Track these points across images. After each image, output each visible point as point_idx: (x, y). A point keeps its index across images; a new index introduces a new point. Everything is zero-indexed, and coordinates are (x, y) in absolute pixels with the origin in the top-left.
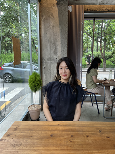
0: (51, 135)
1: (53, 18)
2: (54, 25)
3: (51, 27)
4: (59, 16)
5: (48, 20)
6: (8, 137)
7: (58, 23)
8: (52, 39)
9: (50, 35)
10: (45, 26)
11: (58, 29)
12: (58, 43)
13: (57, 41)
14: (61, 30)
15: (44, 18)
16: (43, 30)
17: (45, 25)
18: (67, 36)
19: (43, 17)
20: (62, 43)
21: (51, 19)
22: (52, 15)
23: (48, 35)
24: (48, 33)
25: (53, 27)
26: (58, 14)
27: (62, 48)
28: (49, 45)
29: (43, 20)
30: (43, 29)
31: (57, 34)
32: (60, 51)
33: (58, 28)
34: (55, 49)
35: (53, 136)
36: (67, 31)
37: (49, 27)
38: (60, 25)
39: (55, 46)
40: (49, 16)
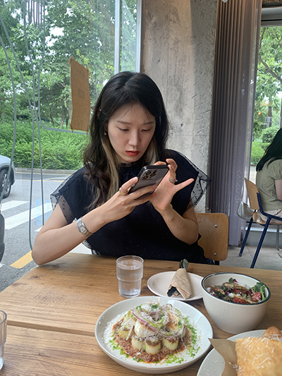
1: (178, 19)
2: (180, 38)
3: (171, 42)
4: (193, 15)
5: (164, 27)
6: (35, 280)
7: (189, 33)
8: (171, 73)
9: (168, 64)
10: (156, 42)
11: (189, 50)
12: (187, 83)
13: (185, 80)
14: (198, 52)
15: (153, 21)
16: (149, 53)
17: (155, 39)
18: (210, 66)
19: (151, 19)
20: (198, 85)
21: (171, 22)
22: (175, 13)
23: (162, 65)
24: (161, 60)
25: (177, 42)
26: (190, 9)
27: (198, 97)
29: (150, 26)
30: (150, 49)
31: (185, 60)
32: (193, 106)
33: (189, 46)
34: (180, 99)
37: (166, 45)
38: (194, 37)
39: (178, 93)
40: (167, 17)
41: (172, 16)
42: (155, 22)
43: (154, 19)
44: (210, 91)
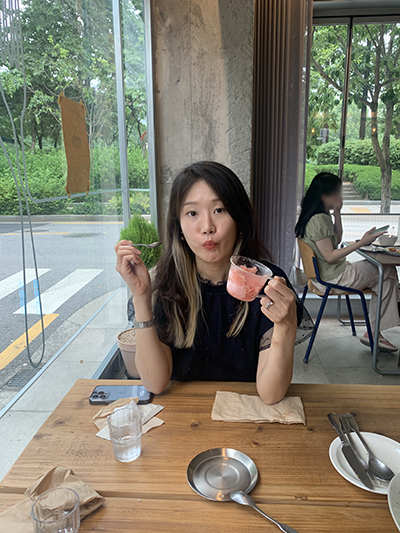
0: (194, 426)
1: (202, 21)
2: (205, 49)
3: (194, 55)
4: (222, 17)
5: (184, 33)
6: (60, 428)
7: (218, 42)
8: (196, 98)
9: (191, 85)
10: (173, 54)
11: (219, 65)
12: (217, 113)
13: (215, 107)
14: (231, 69)
15: (167, 24)
16: (164, 69)
17: (171, 50)
18: (248, 88)
19: (164, 21)
20: (233, 115)
21: (193, 26)
22: (198, 13)
23: (183, 86)
24: (181, 80)
25: (202, 55)
26: (217, 7)
27: (233, 131)
28: (185, 119)
29: (163, 30)
30: (164, 64)
31: (214, 81)
32: (227, 143)
33: (219, 61)
34: (209, 134)
35: (200, 427)
36: (250, 72)
37: (188, 58)
38: (225, 47)
39: (207, 126)
40: (186, 18)
41: (193, 18)
42: (170, 26)
43: (169, 22)
44: (250, 122)
